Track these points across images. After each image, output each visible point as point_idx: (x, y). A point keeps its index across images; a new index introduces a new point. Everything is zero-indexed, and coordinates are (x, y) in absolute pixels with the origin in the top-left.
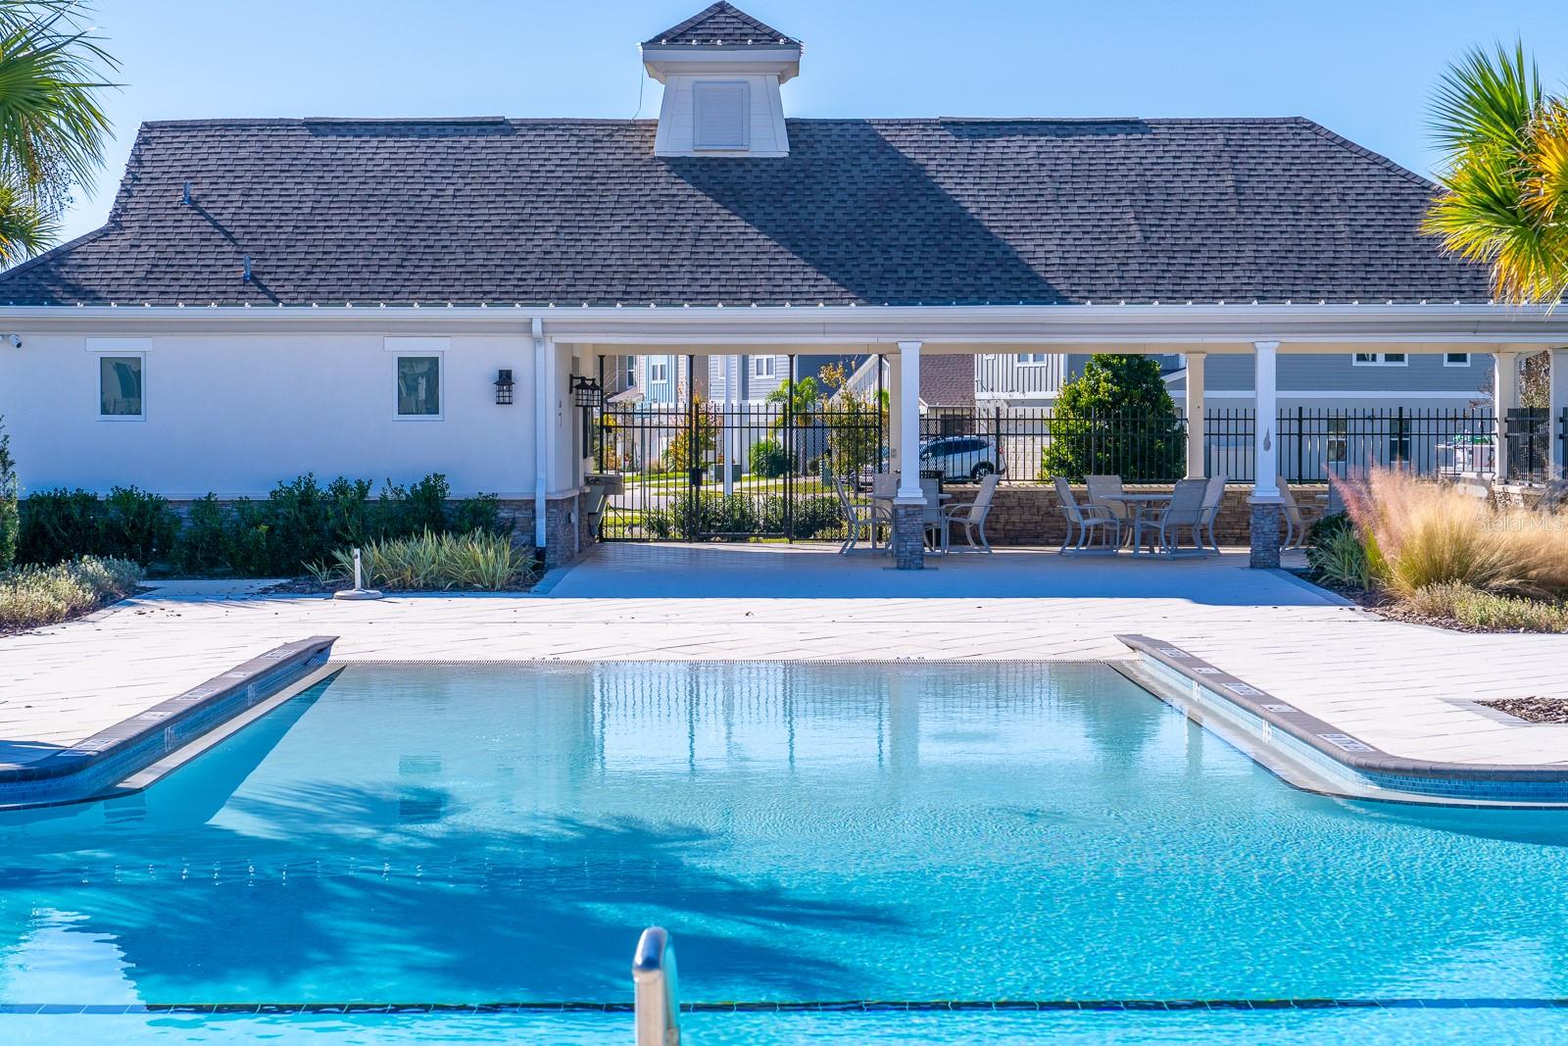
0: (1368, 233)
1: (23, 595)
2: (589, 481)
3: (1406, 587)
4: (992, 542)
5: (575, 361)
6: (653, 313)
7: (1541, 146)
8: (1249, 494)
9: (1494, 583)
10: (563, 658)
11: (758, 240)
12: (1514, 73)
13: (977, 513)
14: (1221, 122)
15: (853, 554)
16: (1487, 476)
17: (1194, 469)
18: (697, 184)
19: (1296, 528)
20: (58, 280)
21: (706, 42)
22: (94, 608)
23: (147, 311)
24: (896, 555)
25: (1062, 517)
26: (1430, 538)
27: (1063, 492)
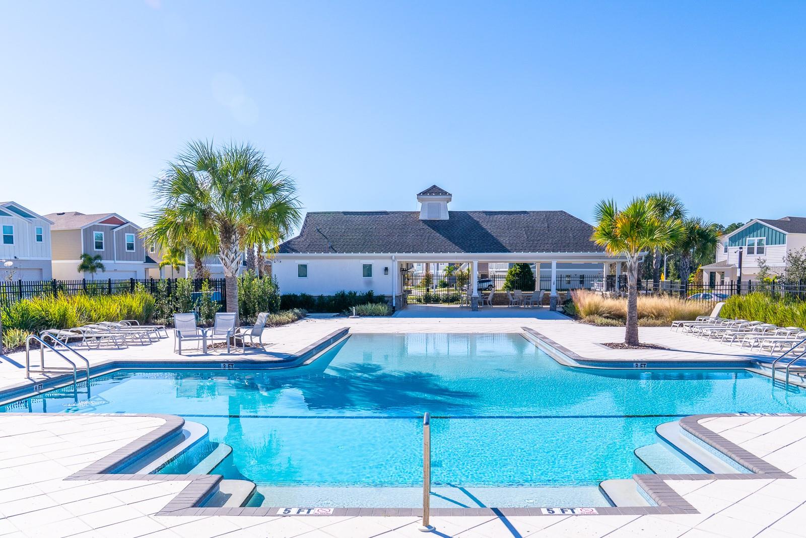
0: (577, 237)
1: (281, 317)
2: (404, 291)
3: (584, 316)
4: (493, 304)
5: (402, 265)
6: (419, 254)
7: (617, 221)
8: (550, 294)
9: (604, 315)
10: (399, 332)
11: (442, 238)
12: (611, 205)
13: (490, 298)
14: (544, 212)
15: (462, 307)
16: (602, 290)
17: (537, 288)
18: (429, 226)
19: (560, 302)
20: (289, 248)
21: (431, 194)
22: (297, 320)
23: (308, 254)
24: (472, 308)
25: (508, 299)
26: (590, 305)
27: (509, 294)
